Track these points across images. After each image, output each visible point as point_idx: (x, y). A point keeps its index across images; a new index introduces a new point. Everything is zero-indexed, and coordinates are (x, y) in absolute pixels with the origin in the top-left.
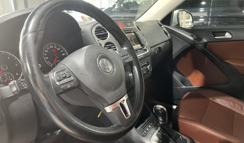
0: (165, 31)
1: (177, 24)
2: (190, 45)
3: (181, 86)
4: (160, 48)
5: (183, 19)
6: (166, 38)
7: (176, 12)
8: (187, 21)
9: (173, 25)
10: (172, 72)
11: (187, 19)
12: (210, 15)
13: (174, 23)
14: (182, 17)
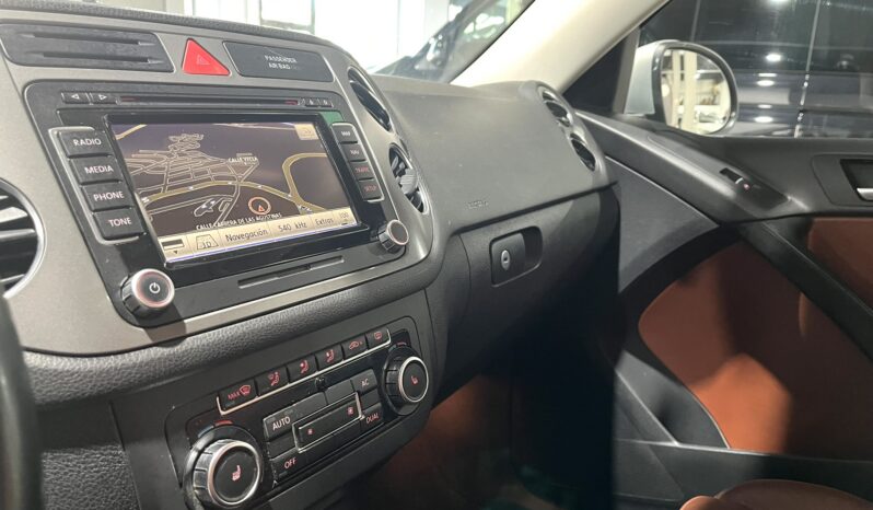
0: (577, 144)
1: (653, 112)
2: (715, 226)
3: (660, 440)
4: (531, 233)
5: (686, 102)
7: (645, 55)
9: (627, 116)
10: (616, 359)
11: (704, 103)
12: (802, 103)
13: (635, 109)
14: (683, 94)
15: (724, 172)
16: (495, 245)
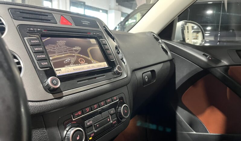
0: (163, 48)
1: (182, 40)
2: (202, 69)
3: (190, 132)
4: (153, 72)
5: (189, 39)
6: (165, 57)
7: (179, 24)
8: (195, 42)
9: (175, 40)
10: (176, 109)
11: (194, 39)
12: (218, 39)
13: (177, 39)
15: (204, 55)
16: (144, 75)
